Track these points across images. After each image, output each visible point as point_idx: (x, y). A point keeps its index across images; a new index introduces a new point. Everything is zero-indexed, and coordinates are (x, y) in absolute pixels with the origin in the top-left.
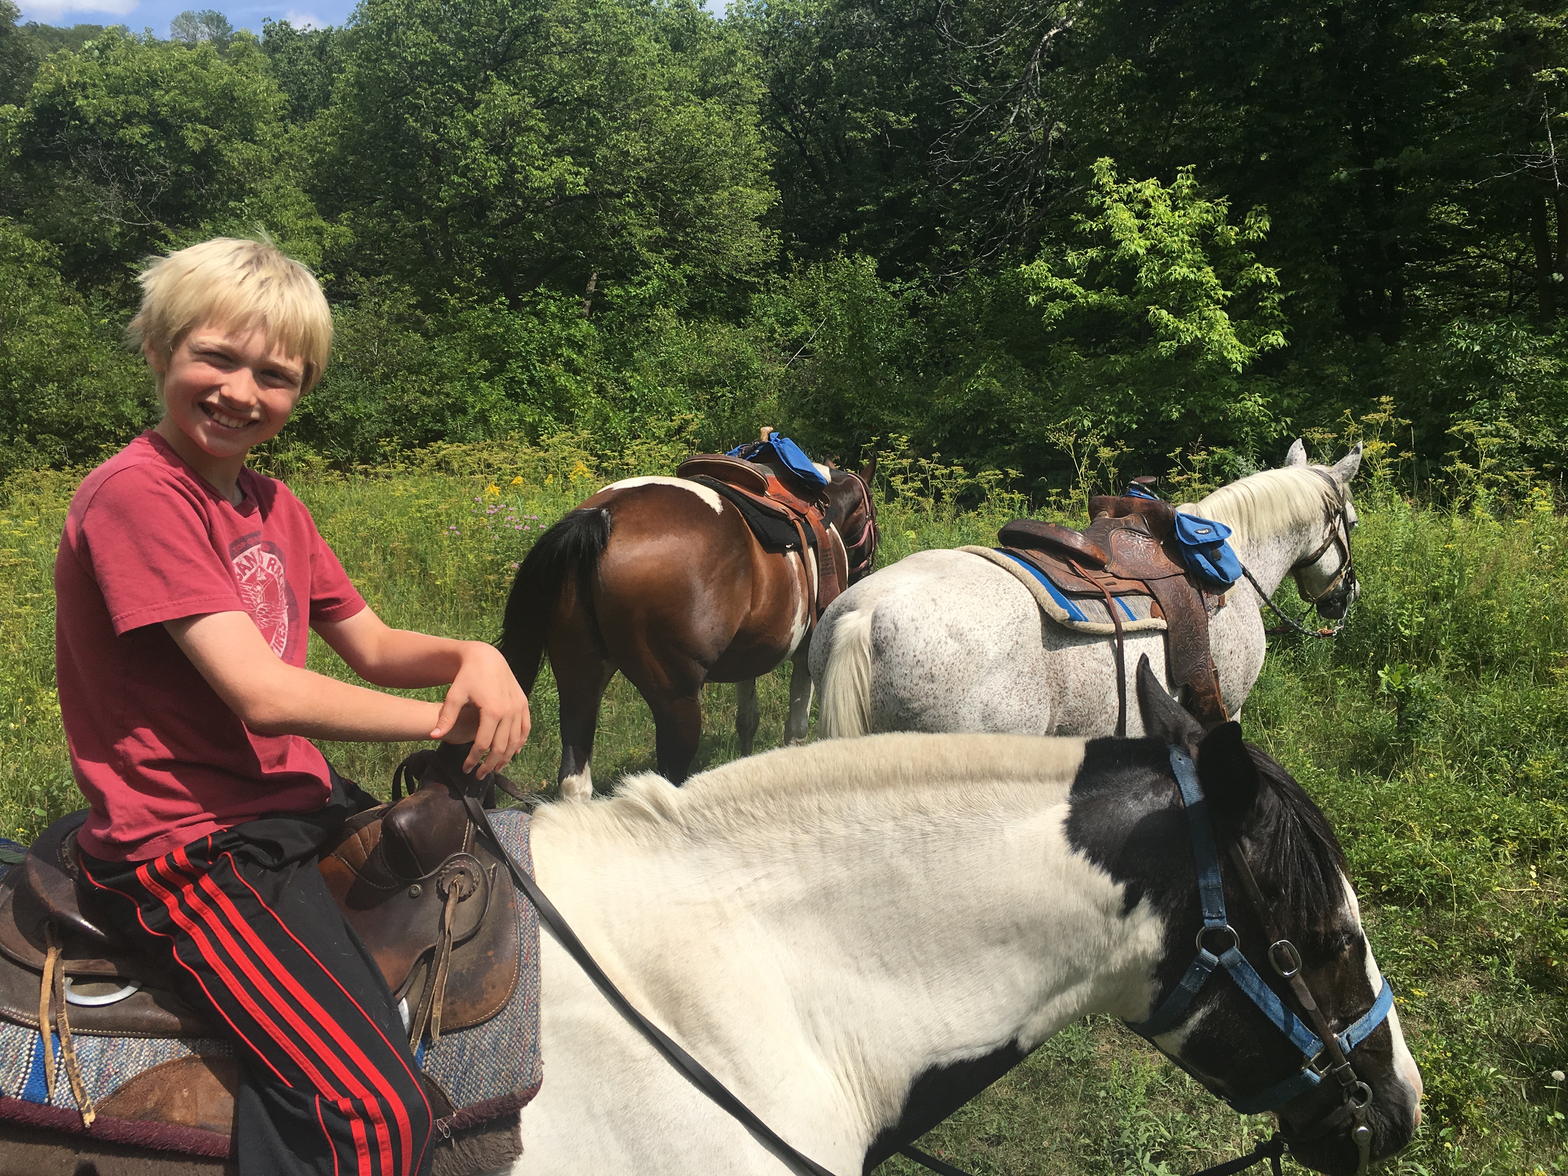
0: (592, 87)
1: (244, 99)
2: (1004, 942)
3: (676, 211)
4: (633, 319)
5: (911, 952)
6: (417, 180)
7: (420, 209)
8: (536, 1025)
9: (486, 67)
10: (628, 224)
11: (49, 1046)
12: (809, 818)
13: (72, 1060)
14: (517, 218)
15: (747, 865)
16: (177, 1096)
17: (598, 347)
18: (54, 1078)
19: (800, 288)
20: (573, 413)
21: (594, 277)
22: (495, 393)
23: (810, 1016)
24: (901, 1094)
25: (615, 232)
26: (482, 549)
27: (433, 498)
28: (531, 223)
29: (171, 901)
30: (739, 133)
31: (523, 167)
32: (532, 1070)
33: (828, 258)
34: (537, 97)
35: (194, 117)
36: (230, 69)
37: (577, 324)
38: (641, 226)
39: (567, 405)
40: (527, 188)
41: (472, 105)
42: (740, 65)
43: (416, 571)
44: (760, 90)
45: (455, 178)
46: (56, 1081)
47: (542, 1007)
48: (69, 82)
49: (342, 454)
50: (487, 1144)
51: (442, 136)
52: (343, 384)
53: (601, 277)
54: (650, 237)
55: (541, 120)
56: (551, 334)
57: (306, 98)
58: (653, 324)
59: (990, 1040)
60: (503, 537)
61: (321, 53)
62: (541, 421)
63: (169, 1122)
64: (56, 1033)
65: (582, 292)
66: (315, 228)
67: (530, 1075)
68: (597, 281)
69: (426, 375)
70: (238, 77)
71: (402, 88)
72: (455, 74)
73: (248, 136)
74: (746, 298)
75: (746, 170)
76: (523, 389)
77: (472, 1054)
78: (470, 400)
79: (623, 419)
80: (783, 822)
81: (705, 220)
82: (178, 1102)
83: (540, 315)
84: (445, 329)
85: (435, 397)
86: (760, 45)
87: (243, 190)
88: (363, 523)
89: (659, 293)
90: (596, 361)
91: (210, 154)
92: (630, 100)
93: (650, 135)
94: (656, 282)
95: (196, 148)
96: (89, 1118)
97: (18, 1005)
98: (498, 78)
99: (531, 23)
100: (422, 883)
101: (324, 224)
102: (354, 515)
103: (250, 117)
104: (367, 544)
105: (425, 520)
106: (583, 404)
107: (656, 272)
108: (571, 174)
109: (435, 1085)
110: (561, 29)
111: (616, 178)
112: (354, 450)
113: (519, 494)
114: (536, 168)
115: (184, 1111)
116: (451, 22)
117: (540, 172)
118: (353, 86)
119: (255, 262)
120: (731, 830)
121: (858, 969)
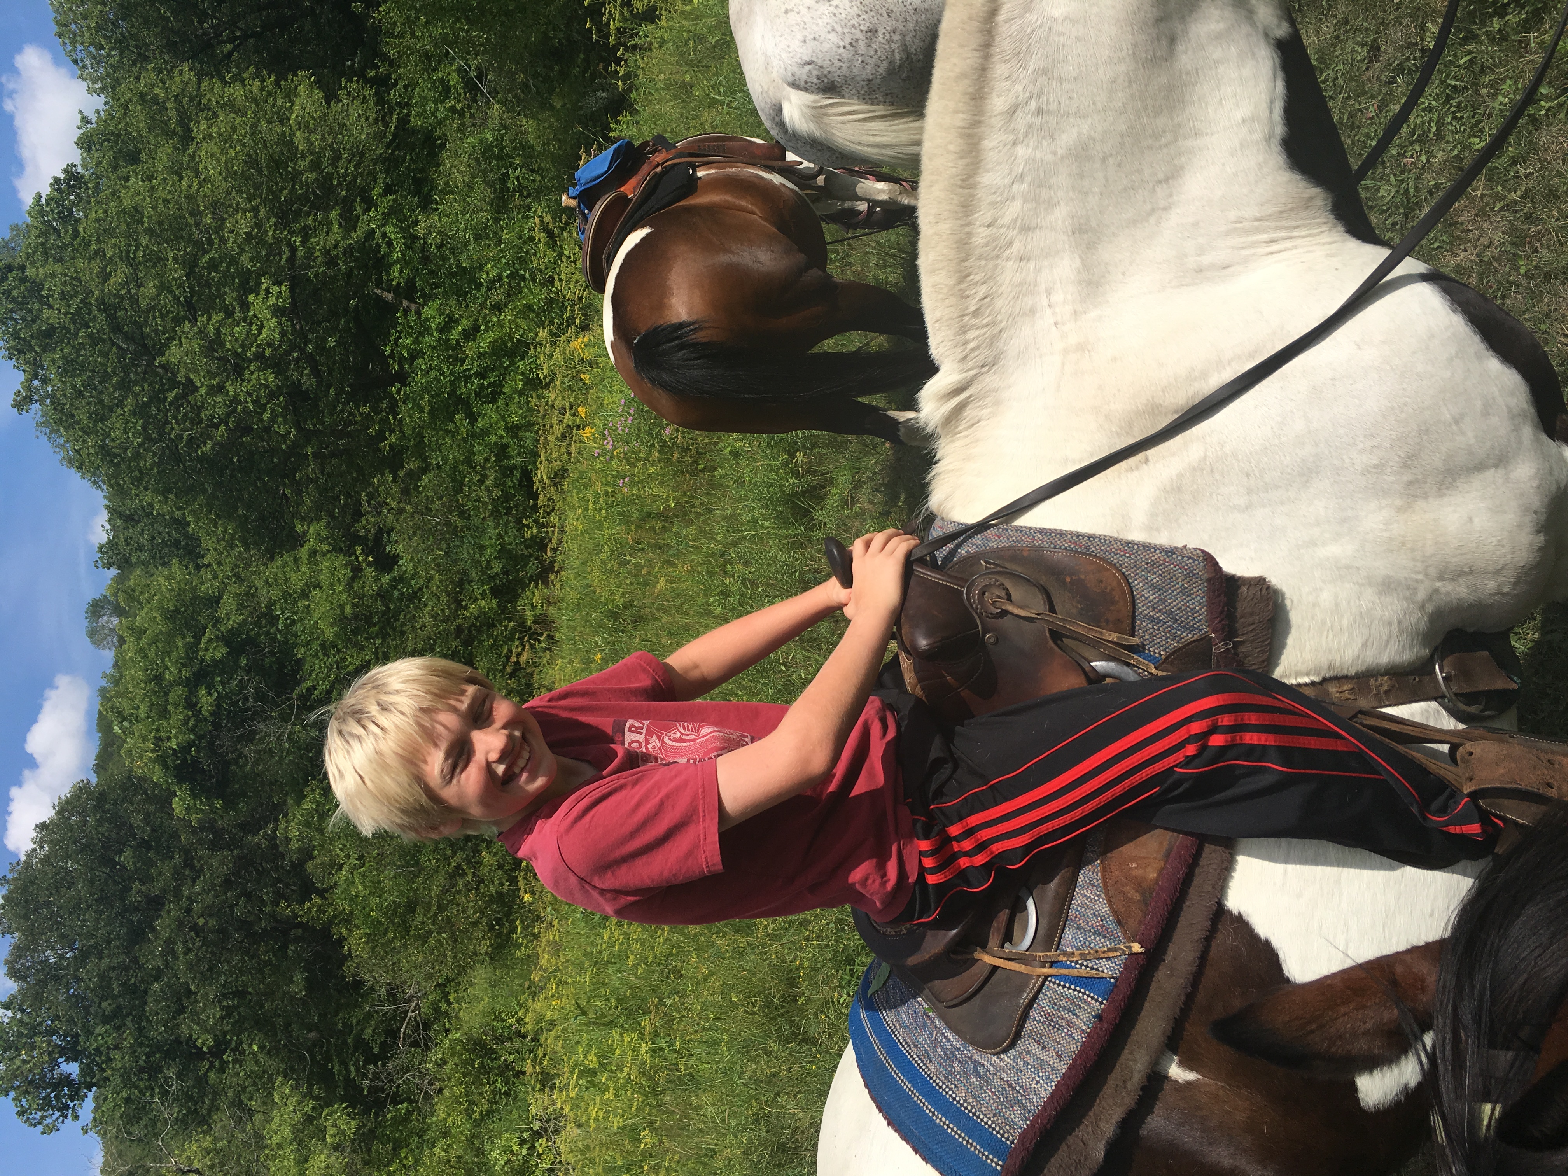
0: (175, 259)
1: (177, 601)
2: (1173, 40)
3: (314, 192)
4: (426, 259)
5: (1160, 147)
6: (266, 451)
7: (295, 451)
8: (1147, 547)
9: (150, 364)
10: (324, 247)
11: (1064, 971)
12: (995, 239)
13: (1081, 954)
14: (311, 359)
15: (1032, 311)
16: (1134, 873)
17: (453, 302)
18: (1094, 972)
19: (408, 69)
20: (518, 340)
21: (378, 291)
22: (490, 414)
23: (1201, 271)
24: (1303, 184)
25: (331, 262)
26: (647, 459)
27: (589, 494)
28: (317, 347)
29: (964, 862)
30: (231, 106)
31: (258, 346)
32: (1189, 558)
33: (377, 29)
34: (185, 318)
35: (192, 648)
36: (145, 610)
37: (427, 319)
38: (327, 233)
39: (509, 344)
40: (280, 346)
41: (190, 387)
42: (156, 91)
43: (659, 525)
44: (185, 73)
45: (267, 415)
46: (1097, 970)
47: (1130, 538)
48: (153, 751)
49: (533, 567)
50: (1248, 610)
51: (221, 421)
52: (466, 555)
53: (379, 284)
54: (340, 225)
55: (209, 319)
56: (434, 348)
57: (179, 541)
58: (434, 238)
59: (1271, 73)
60: (638, 436)
61: (132, 519)
62: (523, 374)
63: (1157, 883)
64: (1052, 964)
65: (391, 308)
66: (310, 556)
67: (1194, 561)
68: (382, 289)
69: (465, 477)
70: (155, 603)
71: (170, 451)
72: (157, 398)
73: (215, 601)
74: (414, 131)
75: (273, 106)
76: (489, 385)
77: (1160, 611)
78: (494, 439)
79: (529, 288)
80: (996, 267)
81: (326, 162)
82: (1140, 872)
83: (414, 356)
84: (420, 451)
85: (487, 472)
86: (135, 63)
87: (267, 614)
88: (603, 562)
89: (401, 228)
90: (467, 306)
91: (230, 639)
92: (191, 221)
93: (230, 206)
94: (389, 229)
95: (224, 650)
96: (1137, 948)
97: (1021, 990)
98: (163, 355)
99: (105, 311)
100: (985, 632)
101: (306, 547)
102: (595, 570)
103: (195, 598)
104: (623, 564)
105: (609, 506)
106: (510, 328)
107: (378, 227)
108: (267, 298)
109: (1180, 649)
110: (112, 281)
111: (274, 250)
112: (531, 555)
113: (596, 413)
114: (260, 333)
115: (1149, 869)
116: (102, 392)
117: (264, 330)
118: (166, 498)
119: (358, 715)
120: (994, 323)
121: (1165, 209)
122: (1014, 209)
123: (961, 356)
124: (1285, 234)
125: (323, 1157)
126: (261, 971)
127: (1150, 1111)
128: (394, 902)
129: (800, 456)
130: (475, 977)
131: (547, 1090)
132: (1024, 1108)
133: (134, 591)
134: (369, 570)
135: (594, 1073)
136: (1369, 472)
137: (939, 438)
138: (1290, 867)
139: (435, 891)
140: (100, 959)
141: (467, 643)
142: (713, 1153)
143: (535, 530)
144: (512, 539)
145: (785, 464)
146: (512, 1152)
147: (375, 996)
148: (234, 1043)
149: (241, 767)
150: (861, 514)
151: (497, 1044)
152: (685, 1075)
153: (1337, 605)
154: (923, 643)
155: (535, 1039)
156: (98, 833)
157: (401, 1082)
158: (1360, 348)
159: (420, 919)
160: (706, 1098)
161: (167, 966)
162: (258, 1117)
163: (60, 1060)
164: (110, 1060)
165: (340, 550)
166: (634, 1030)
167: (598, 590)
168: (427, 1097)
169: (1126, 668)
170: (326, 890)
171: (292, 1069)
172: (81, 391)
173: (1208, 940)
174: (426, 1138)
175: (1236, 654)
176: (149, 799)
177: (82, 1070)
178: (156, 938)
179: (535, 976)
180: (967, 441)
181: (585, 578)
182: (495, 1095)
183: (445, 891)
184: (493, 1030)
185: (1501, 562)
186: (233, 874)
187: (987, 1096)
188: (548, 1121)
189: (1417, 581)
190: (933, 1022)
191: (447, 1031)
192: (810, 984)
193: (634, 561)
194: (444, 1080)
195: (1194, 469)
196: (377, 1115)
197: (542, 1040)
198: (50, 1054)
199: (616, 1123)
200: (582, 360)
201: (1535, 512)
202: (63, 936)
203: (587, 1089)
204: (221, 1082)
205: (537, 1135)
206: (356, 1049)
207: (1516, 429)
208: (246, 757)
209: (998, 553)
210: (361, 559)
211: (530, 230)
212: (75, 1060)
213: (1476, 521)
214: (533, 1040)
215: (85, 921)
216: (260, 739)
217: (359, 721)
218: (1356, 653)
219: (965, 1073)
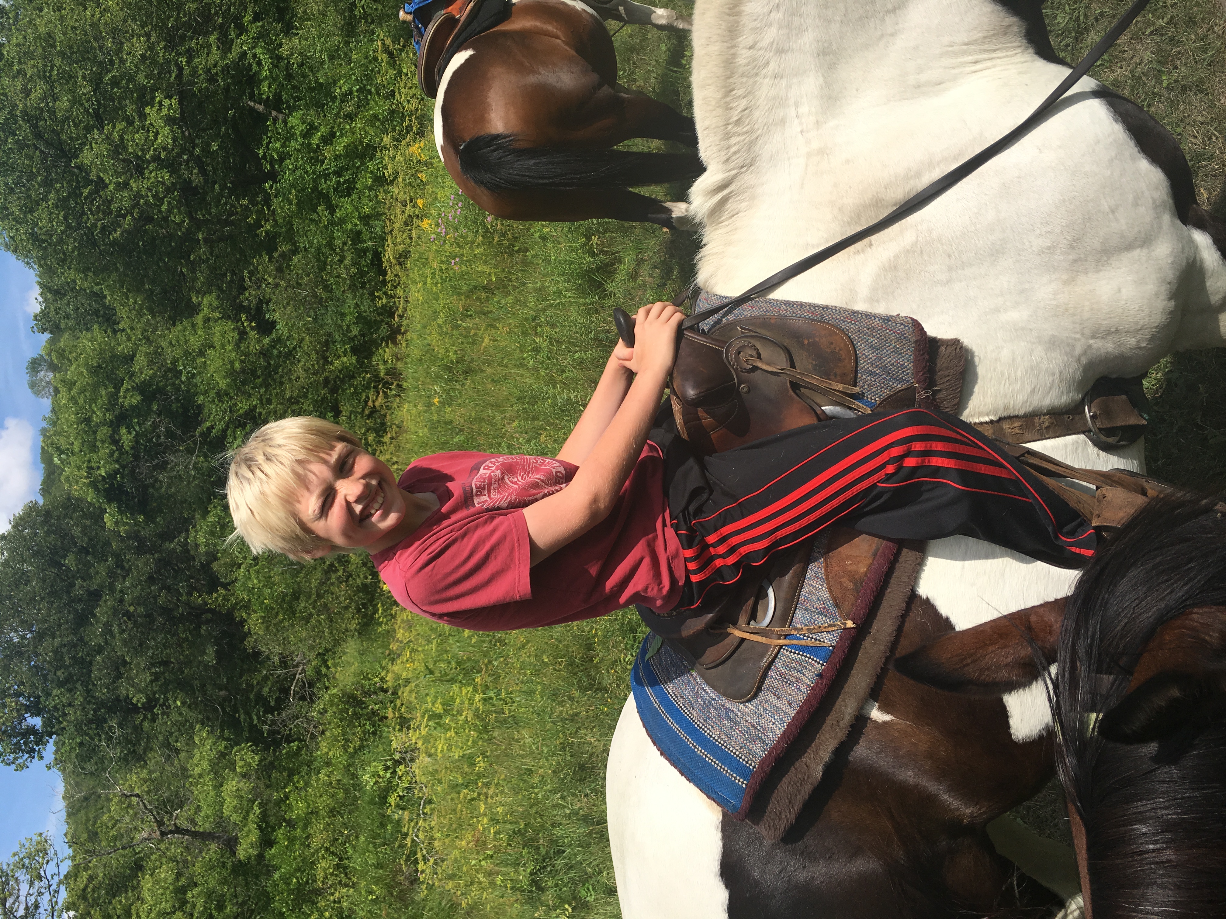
0: (84, 77)
1: (99, 359)
3: (195, 19)
4: (289, 77)
6: (165, 237)
7: (189, 237)
8: (868, 316)
9: (68, 165)
10: (206, 66)
11: (795, 642)
12: (755, 60)
13: (808, 629)
14: (198, 160)
15: (783, 121)
16: (849, 568)
17: (312, 113)
18: (817, 642)
20: (367, 144)
21: (251, 104)
22: (346, 206)
23: (919, 86)
25: (212, 79)
26: (473, 242)
27: (428, 271)
28: (202, 151)
29: (719, 563)
31: (155, 150)
32: (902, 324)
34: (93, 127)
35: (113, 397)
36: (74, 366)
37: (292, 127)
38: (208, 54)
39: (360, 148)
40: (173, 149)
41: (101, 184)
43: (484, 295)
45: (164, 207)
46: (820, 640)
47: (856, 308)
48: (86, 478)
49: (384, 330)
50: (945, 365)
51: (128, 212)
52: (330, 321)
53: (252, 98)
54: (218, 47)
55: (114, 127)
56: (299, 151)
57: (98, 311)
58: (295, 59)
60: (465, 225)
61: (60, 293)
62: (372, 172)
63: (866, 575)
64: (786, 636)
65: (261, 118)
66: (205, 322)
67: (905, 326)
68: (255, 101)
69: (327, 257)
70: (81, 361)
71: (88, 238)
72: (75, 194)
73: (130, 359)
76: (345, 182)
77: (877, 366)
78: (350, 226)
79: (375, 101)
80: (755, 83)
82: (854, 567)
83: (283, 157)
84: (290, 236)
85: (345, 253)
87: (172, 369)
88: (440, 326)
89: (268, 50)
90: (324, 116)
91: (142, 389)
92: (95, 45)
93: (127, 32)
94: (258, 50)
95: (139, 398)
96: (850, 624)
97: (762, 656)
98: (77, 157)
99: (28, 121)
100: (740, 383)
101: (201, 315)
102: (434, 332)
103: (114, 357)
104: (457, 327)
105: (444, 281)
106: (360, 134)
107: (249, 49)
108: (161, 109)
109: (891, 396)
110: (33, 96)
111: (165, 69)
112: (382, 321)
113: (431, 204)
114: (156, 139)
115: (861, 565)
116: (29, 189)
117: (159, 136)
118: (86, 276)
119: (249, 462)
120: (752, 131)
121: (892, 35)
122: (771, 35)
123: (725, 158)
124: (986, 56)
125: (234, 782)
126: (180, 645)
127: (856, 742)
128: (283, 592)
129: (595, 239)
130: (347, 648)
131: (405, 729)
132: (763, 742)
133: (64, 350)
134: (253, 333)
135: (440, 716)
136: (1043, 253)
137: (705, 226)
138: (967, 563)
139: (314, 583)
140: (54, 638)
141: (334, 390)
142: (530, 772)
143: (384, 301)
144: (366, 308)
145: (583, 246)
146: (379, 776)
147: (270, 663)
148: (161, 701)
149: (157, 490)
150: (644, 285)
151: (365, 697)
152: (509, 717)
153: (1014, 360)
154: (691, 393)
155: (395, 693)
156: (46, 542)
157: (292, 726)
158: (1041, 152)
159: (303, 605)
160: (525, 733)
161: (106, 642)
162: (183, 755)
163: (26, 715)
164: (65, 714)
165: (229, 317)
166: (469, 685)
167: (436, 349)
168: (313, 737)
169: (848, 411)
170: (229, 584)
171: (208, 719)
172: (12, 188)
173: (903, 617)
174: (313, 767)
175: (934, 400)
176: (85, 516)
177: (44, 722)
178: (97, 622)
179: (394, 646)
180: (728, 229)
181: (425, 338)
182: (365, 735)
183: (322, 583)
184: (363, 686)
185: (1141, 323)
186: (155, 573)
187: (735, 734)
188: (406, 752)
189: (1075, 339)
190: (695, 679)
191: (327, 688)
192: (603, 648)
193: (464, 325)
194: (325, 724)
195: (908, 251)
196: (274, 751)
197: (400, 694)
198: (18, 711)
199: (456, 754)
200: (419, 161)
201: (1169, 283)
202: (23, 622)
203: (435, 728)
204: (153, 729)
205: (398, 763)
206: (257, 704)
207: (1158, 217)
208: (161, 482)
209: (751, 320)
210: (245, 324)
211: (374, 51)
212: (38, 715)
213: (1124, 291)
214: (393, 694)
215: (40, 609)
216: (171, 468)
217: (249, 467)
218: (1025, 398)
219: (719, 717)
